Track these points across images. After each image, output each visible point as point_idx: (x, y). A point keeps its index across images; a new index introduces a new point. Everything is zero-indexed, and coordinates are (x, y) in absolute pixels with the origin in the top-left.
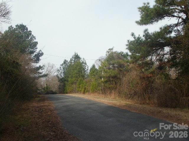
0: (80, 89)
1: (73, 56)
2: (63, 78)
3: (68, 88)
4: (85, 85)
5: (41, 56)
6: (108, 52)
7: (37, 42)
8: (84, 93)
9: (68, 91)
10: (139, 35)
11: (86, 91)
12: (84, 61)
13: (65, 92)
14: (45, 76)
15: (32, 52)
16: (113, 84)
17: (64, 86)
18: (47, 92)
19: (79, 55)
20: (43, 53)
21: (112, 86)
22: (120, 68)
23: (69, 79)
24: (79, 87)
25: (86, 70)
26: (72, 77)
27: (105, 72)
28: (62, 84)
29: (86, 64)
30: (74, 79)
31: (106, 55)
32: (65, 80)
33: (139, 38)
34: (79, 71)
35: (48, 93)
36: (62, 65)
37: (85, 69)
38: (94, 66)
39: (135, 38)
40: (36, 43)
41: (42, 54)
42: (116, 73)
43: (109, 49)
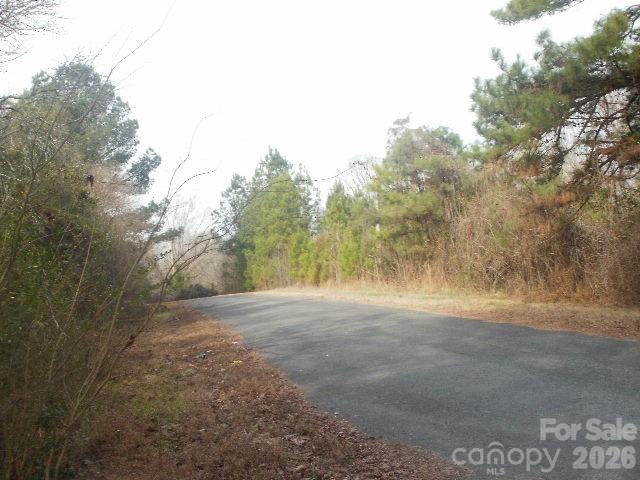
0: (301, 271)
1: (264, 160)
2: (234, 239)
3: (257, 271)
4: (318, 256)
5: (154, 167)
6: (395, 132)
7: (136, 122)
8: (317, 282)
9: (256, 281)
10: (518, 57)
11: (322, 274)
12: (303, 173)
13: (246, 285)
14: (173, 235)
15: (122, 158)
16: (421, 243)
17: (242, 264)
18: (183, 291)
19: (281, 155)
20: (160, 159)
21: (418, 248)
22: (442, 185)
23: (258, 241)
24: (298, 264)
25: (311, 203)
26: (266, 232)
27: (388, 202)
28: (233, 259)
29: (310, 183)
30: (272, 238)
31: (389, 142)
32: (243, 246)
33: (517, 67)
34: (289, 210)
35: (185, 295)
36: (226, 194)
37: (310, 199)
38: (339, 189)
39: (502, 67)
40: (132, 126)
41: (157, 161)
42: (429, 203)
43: (397, 122)
